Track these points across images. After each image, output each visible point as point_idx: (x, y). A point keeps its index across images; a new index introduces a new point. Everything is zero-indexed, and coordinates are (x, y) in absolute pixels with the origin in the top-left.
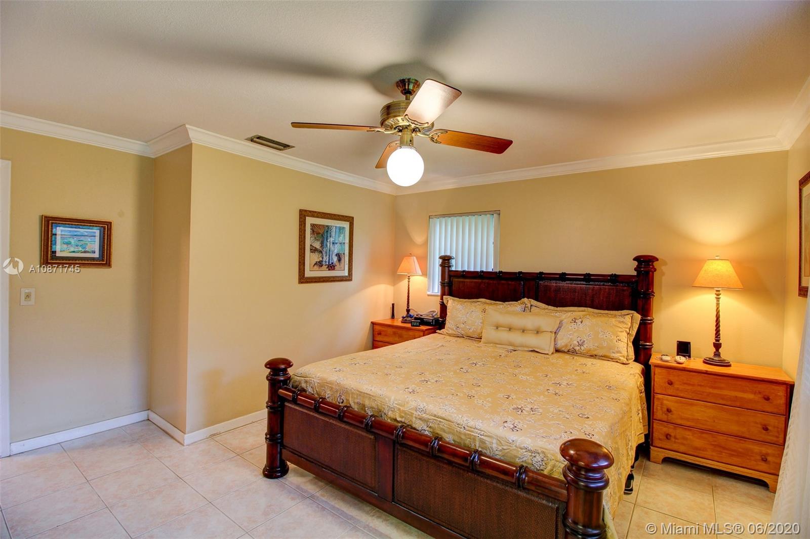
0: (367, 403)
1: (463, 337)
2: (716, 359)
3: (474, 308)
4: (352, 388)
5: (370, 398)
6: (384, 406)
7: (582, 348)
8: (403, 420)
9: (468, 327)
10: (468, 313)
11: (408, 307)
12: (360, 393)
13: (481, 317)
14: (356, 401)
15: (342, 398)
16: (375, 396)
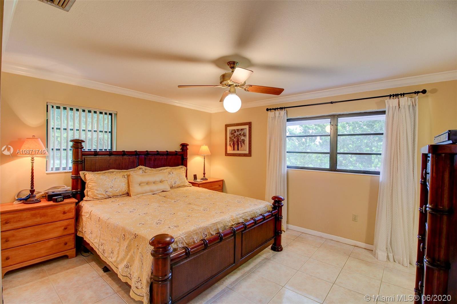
0: (219, 227)
1: (110, 197)
2: (204, 179)
3: (115, 176)
4: (209, 225)
5: (219, 223)
6: (226, 223)
7: (176, 184)
8: (235, 223)
9: (115, 190)
10: (112, 180)
11: (32, 188)
12: (214, 224)
13: (123, 180)
14: (213, 230)
15: (205, 234)
16: (221, 221)
